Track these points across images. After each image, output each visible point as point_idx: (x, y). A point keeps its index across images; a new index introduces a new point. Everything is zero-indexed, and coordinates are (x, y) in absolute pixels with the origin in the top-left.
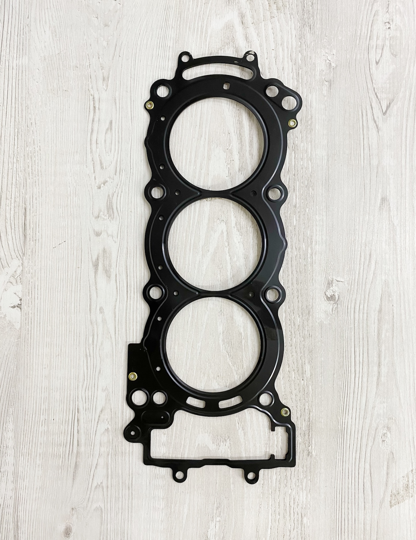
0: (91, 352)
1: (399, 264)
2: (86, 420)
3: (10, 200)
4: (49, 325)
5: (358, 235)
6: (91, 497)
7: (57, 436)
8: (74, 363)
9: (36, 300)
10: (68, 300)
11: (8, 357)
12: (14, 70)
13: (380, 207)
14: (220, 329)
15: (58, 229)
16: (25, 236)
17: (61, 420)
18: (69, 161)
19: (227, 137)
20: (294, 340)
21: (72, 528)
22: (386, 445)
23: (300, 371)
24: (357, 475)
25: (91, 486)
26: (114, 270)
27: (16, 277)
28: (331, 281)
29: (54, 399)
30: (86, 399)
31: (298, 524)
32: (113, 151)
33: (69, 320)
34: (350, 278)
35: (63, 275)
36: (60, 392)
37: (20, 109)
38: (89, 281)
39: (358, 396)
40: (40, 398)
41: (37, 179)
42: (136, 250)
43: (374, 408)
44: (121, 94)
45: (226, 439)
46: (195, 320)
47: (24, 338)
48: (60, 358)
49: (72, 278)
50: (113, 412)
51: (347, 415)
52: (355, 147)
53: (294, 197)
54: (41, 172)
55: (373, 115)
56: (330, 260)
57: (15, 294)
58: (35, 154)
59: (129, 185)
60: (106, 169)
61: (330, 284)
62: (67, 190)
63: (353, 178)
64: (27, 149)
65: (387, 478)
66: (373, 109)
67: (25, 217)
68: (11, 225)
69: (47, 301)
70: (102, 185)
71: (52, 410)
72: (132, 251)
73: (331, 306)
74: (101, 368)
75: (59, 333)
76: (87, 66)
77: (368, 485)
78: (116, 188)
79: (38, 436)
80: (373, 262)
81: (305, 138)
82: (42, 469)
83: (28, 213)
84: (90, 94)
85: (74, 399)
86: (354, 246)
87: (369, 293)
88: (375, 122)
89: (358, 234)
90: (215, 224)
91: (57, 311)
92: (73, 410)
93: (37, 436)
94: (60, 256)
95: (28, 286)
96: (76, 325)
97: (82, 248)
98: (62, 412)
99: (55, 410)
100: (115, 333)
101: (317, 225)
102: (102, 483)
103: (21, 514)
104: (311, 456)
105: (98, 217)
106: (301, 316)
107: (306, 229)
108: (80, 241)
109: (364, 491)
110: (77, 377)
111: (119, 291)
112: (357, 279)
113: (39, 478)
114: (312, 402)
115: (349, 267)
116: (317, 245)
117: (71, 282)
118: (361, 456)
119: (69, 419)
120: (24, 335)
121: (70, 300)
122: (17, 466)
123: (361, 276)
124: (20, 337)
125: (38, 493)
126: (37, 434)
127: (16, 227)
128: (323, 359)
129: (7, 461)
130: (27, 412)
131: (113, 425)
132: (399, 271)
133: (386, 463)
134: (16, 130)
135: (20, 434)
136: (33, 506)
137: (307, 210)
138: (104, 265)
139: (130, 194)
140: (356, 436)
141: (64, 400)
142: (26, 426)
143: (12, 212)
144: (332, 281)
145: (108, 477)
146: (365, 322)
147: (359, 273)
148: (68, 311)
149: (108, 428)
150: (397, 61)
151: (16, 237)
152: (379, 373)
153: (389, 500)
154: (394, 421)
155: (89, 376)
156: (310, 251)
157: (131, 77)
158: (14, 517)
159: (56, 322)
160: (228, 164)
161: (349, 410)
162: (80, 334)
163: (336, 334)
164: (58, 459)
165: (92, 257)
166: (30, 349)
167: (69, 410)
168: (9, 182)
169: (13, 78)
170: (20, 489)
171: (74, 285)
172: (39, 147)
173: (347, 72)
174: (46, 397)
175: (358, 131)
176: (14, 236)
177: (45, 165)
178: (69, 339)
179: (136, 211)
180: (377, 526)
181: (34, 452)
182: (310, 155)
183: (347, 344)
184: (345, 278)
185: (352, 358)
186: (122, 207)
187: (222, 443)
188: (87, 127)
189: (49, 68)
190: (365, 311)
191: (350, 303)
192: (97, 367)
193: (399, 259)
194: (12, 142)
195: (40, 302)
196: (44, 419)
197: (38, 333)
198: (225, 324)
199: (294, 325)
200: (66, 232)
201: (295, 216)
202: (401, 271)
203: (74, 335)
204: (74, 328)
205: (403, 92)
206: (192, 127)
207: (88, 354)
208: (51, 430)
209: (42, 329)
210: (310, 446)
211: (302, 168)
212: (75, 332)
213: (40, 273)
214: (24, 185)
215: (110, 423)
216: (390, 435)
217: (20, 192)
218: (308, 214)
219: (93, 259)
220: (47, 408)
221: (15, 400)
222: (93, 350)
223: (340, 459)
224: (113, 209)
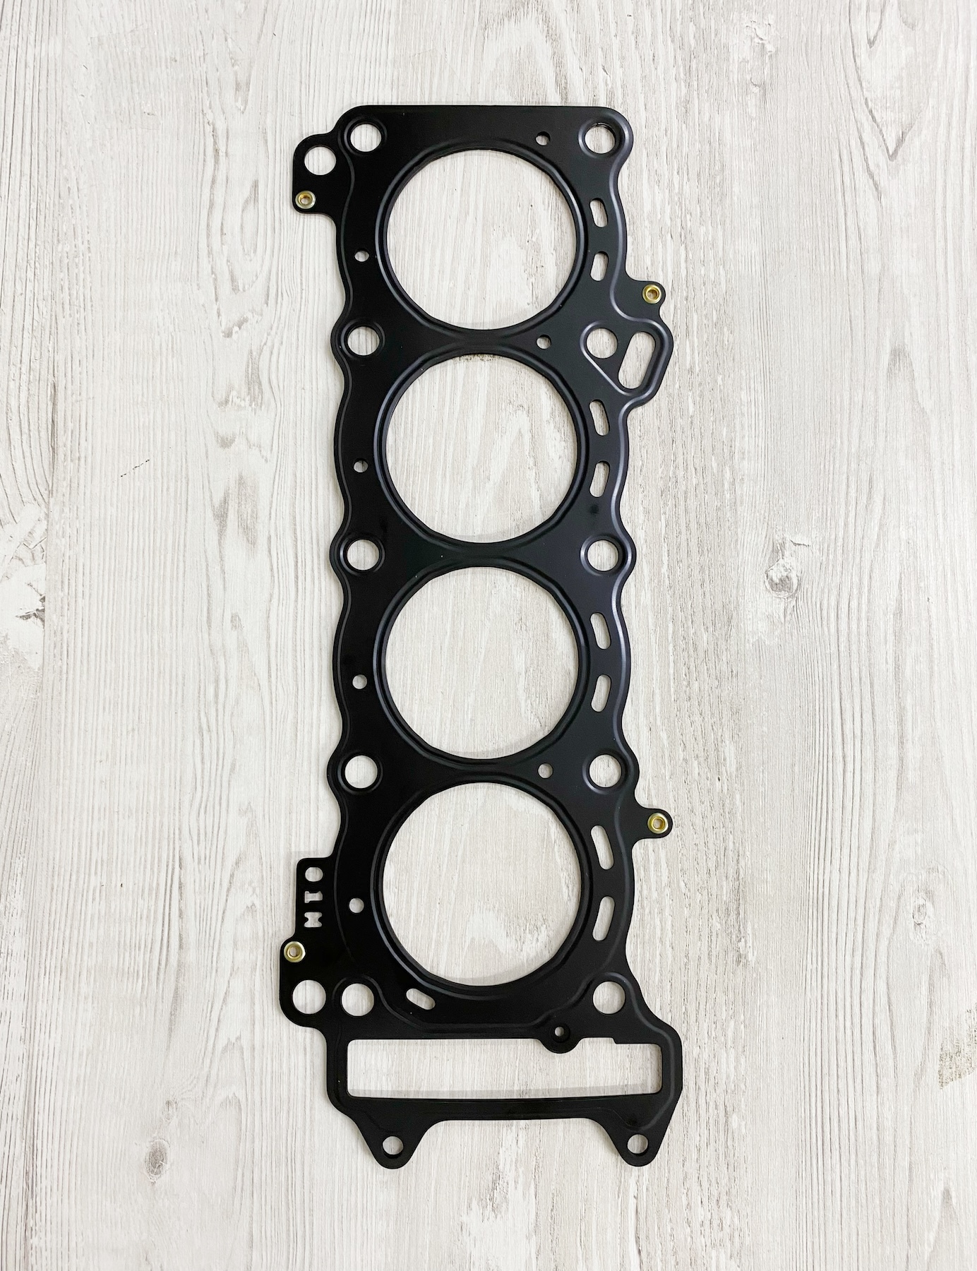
0: (213, 721)
1: (939, 504)
2: (200, 885)
3: (19, 365)
4: (111, 659)
5: (841, 438)
6: (214, 1072)
7: (129, 926)
8: (170, 749)
9: (80, 600)
10: (156, 599)
11: (12, 737)
12: (28, 69)
13: (889, 371)
14: (520, 663)
15: (133, 431)
16: (53, 449)
17: (138, 887)
18: (156, 276)
19: (528, 214)
20: (696, 685)
21: (168, 1152)
22: (924, 935)
23: (712, 759)
24: (857, 1009)
25: (214, 1046)
26: (264, 527)
27: (31, 547)
28: (781, 545)
29: (123, 835)
30: (199, 834)
31: (718, 1132)
32: (260, 250)
33: (159, 646)
34: (824, 538)
35: (144, 539)
36: (137, 820)
37: (43, 158)
38: (205, 552)
39: (854, 816)
40: (89, 834)
41: (82, 317)
42: (317, 479)
43: (891, 845)
44: (278, 119)
45: (539, 924)
46: (460, 644)
47: (50, 690)
48: (136, 737)
49: (165, 545)
50: (264, 864)
51: (828, 862)
52: (827, 234)
53: (688, 351)
54: (91, 301)
55: (866, 160)
56: (777, 496)
57: (29, 587)
58: (77, 260)
59: (298, 326)
60: (244, 291)
61: (777, 551)
62: (153, 342)
63: (824, 305)
64: (60, 249)
65: (931, 1013)
66: (866, 148)
67: (54, 404)
68: (20, 425)
69: (105, 602)
70: (236, 329)
71: (117, 863)
72: (307, 481)
73: (782, 604)
74: (235, 759)
75: (135, 678)
76: (197, 58)
77: (883, 1032)
78: (268, 334)
79: (85, 925)
80: (878, 499)
81: (709, 214)
82: (95, 1005)
83: (60, 395)
84: (206, 121)
85: (172, 836)
86: (831, 462)
87: (871, 571)
88: (872, 176)
89: (841, 434)
90: (504, 414)
91: (130, 624)
92: (168, 862)
93: (82, 926)
94: (137, 496)
95: (60, 567)
96: (174, 656)
97: (187, 475)
98: (142, 867)
99: (125, 862)
100: (270, 676)
101: (743, 414)
102: (239, 1038)
103: (41, 1118)
104: (745, 965)
105: (227, 402)
106: (711, 629)
107: (717, 423)
108: (184, 461)
109: (875, 1048)
110: (178, 783)
111: (276, 575)
112: (841, 540)
113: (88, 1029)
114: (743, 832)
115: (821, 510)
116: (745, 462)
117: (162, 557)
118: (864, 962)
119: (158, 884)
120: (51, 683)
121: (161, 598)
122: (34, 1001)
123: (851, 530)
124: (41, 688)
125: (84, 1064)
126: (82, 922)
127: (31, 428)
128: (765, 729)
129: (9, 988)
130: (57, 869)
131: (265, 897)
132: (941, 520)
133: (925, 978)
134: (34, 206)
135: (40, 921)
136: (73, 1099)
137: (720, 378)
138: (240, 515)
139: (300, 348)
140: (852, 915)
141: (147, 838)
142: (54, 902)
143: (24, 395)
144: (783, 545)
145: (254, 1025)
146: (864, 639)
147: (846, 525)
148: (155, 624)
149: (253, 905)
150: (917, 37)
151: (34, 453)
152: (901, 759)
153: (937, 1068)
154: (941, 876)
155: (206, 779)
156: (728, 475)
157: (301, 82)
158: (24, 1126)
159: (127, 651)
160: (530, 275)
161: (834, 850)
162: (184, 678)
163: (796, 671)
164: (133, 983)
165: (211, 497)
166: (66, 717)
167: (159, 861)
168: (16, 325)
169: (27, 88)
170: (41, 1056)
171: (169, 563)
172: (86, 243)
173: (802, 63)
174: (104, 832)
175: (833, 196)
176: (29, 450)
177: (102, 286)
178: (158, 690)
179: (314, 388)
180: (911, 1132)
181: (76, 965)
182: (721, 254)
183: (821, 694)
184: (813, 536)
185: (835, 725)
186: (281, 378)
187: (529, 936)
188: (199, 196)
189: (110, 66)
190: (863, 615)
191: (826, 595)
192: (226, 755)
193: (938, 490)
194: (23, 232)
195: (90, 604)
196: (99, 885)
197: (85, 677)
198: (530, 651)
199: (696, 649)
200: (152, 439)
201: (690, 393)
202: (945, 519)
203: (171, 681)
204: (171, 663)
205: (933, 107)
206: (446, 193)
207: (205, 727)
208: (115, 909)
209: (93, 669)
210: (743, 940)
211: (704, 284)
212: (174, 674)
213: (88, 535)
214: (53, 332)
215: (258, 891)
216: (932, 909)
217: (43, 348)
218: (722, 387)
219: (214, 500)
220: (105, 857)
221: (28, 840)
222: (217, 716)
223: (814, 971)
224: (260, 384)
